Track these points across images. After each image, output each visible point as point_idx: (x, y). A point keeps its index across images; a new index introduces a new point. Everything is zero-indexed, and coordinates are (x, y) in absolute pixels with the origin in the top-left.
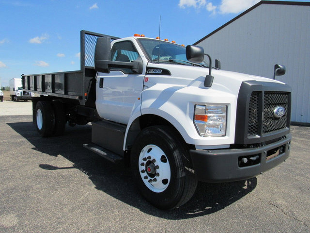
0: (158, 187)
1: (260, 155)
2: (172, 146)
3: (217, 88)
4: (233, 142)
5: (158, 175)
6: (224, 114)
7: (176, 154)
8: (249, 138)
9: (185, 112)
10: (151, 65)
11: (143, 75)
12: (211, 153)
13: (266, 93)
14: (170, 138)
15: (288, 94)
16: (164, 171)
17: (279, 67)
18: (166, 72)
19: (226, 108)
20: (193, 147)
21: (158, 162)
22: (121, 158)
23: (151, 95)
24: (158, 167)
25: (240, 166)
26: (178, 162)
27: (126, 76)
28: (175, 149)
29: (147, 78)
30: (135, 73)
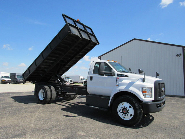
0: (128, 118)
1: (161, 104)
2: (134, 102)
3: (147, 82)
4: (154, 100)
5: (129, 113)
6: (150, 91)
7: (136, 105)
8: (158, 98)
9: (139, 90)
10: (118, 73)
11: (116, 77)
12: (149, 103)
13: (161, 84)
14: (133, 99)
15: (164, 83)
16: (131, 111)
17: (157, 73)
18: (126, 76)
19: (151, 88)
20: (142, 101)
21: (128, 108)
22: (107, 109)
23: (123, 84)
24: (128, 110)
25: (157, 107)
26: (137, 107)
27: (107, 76)
28: (135, 103)
29: (118, 78)
30: (112, 75)
